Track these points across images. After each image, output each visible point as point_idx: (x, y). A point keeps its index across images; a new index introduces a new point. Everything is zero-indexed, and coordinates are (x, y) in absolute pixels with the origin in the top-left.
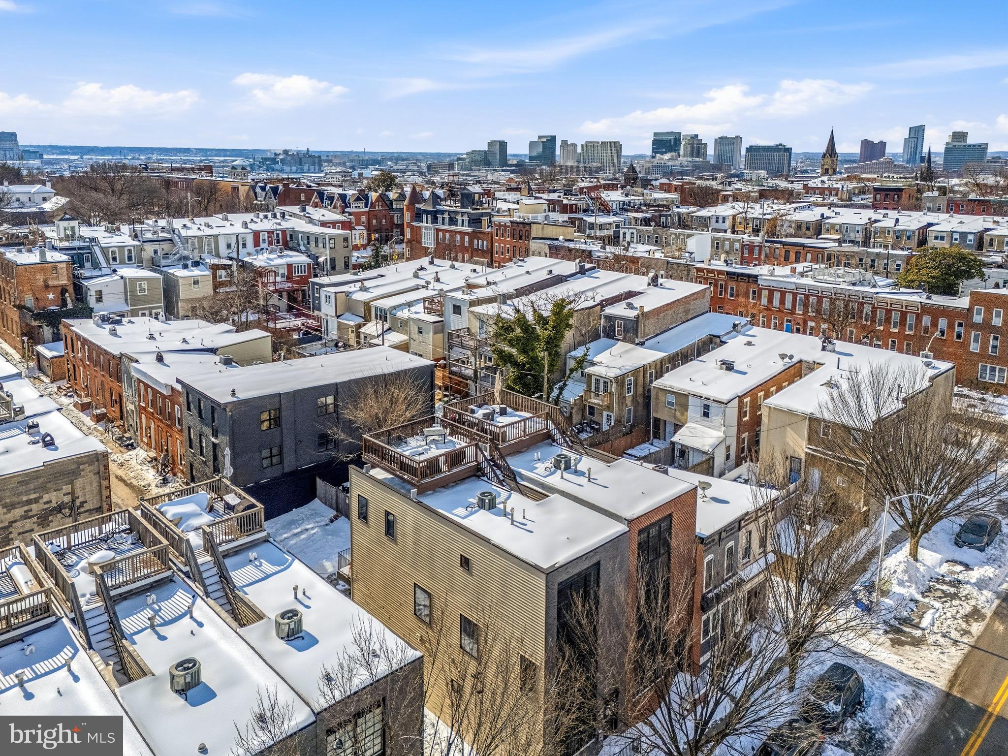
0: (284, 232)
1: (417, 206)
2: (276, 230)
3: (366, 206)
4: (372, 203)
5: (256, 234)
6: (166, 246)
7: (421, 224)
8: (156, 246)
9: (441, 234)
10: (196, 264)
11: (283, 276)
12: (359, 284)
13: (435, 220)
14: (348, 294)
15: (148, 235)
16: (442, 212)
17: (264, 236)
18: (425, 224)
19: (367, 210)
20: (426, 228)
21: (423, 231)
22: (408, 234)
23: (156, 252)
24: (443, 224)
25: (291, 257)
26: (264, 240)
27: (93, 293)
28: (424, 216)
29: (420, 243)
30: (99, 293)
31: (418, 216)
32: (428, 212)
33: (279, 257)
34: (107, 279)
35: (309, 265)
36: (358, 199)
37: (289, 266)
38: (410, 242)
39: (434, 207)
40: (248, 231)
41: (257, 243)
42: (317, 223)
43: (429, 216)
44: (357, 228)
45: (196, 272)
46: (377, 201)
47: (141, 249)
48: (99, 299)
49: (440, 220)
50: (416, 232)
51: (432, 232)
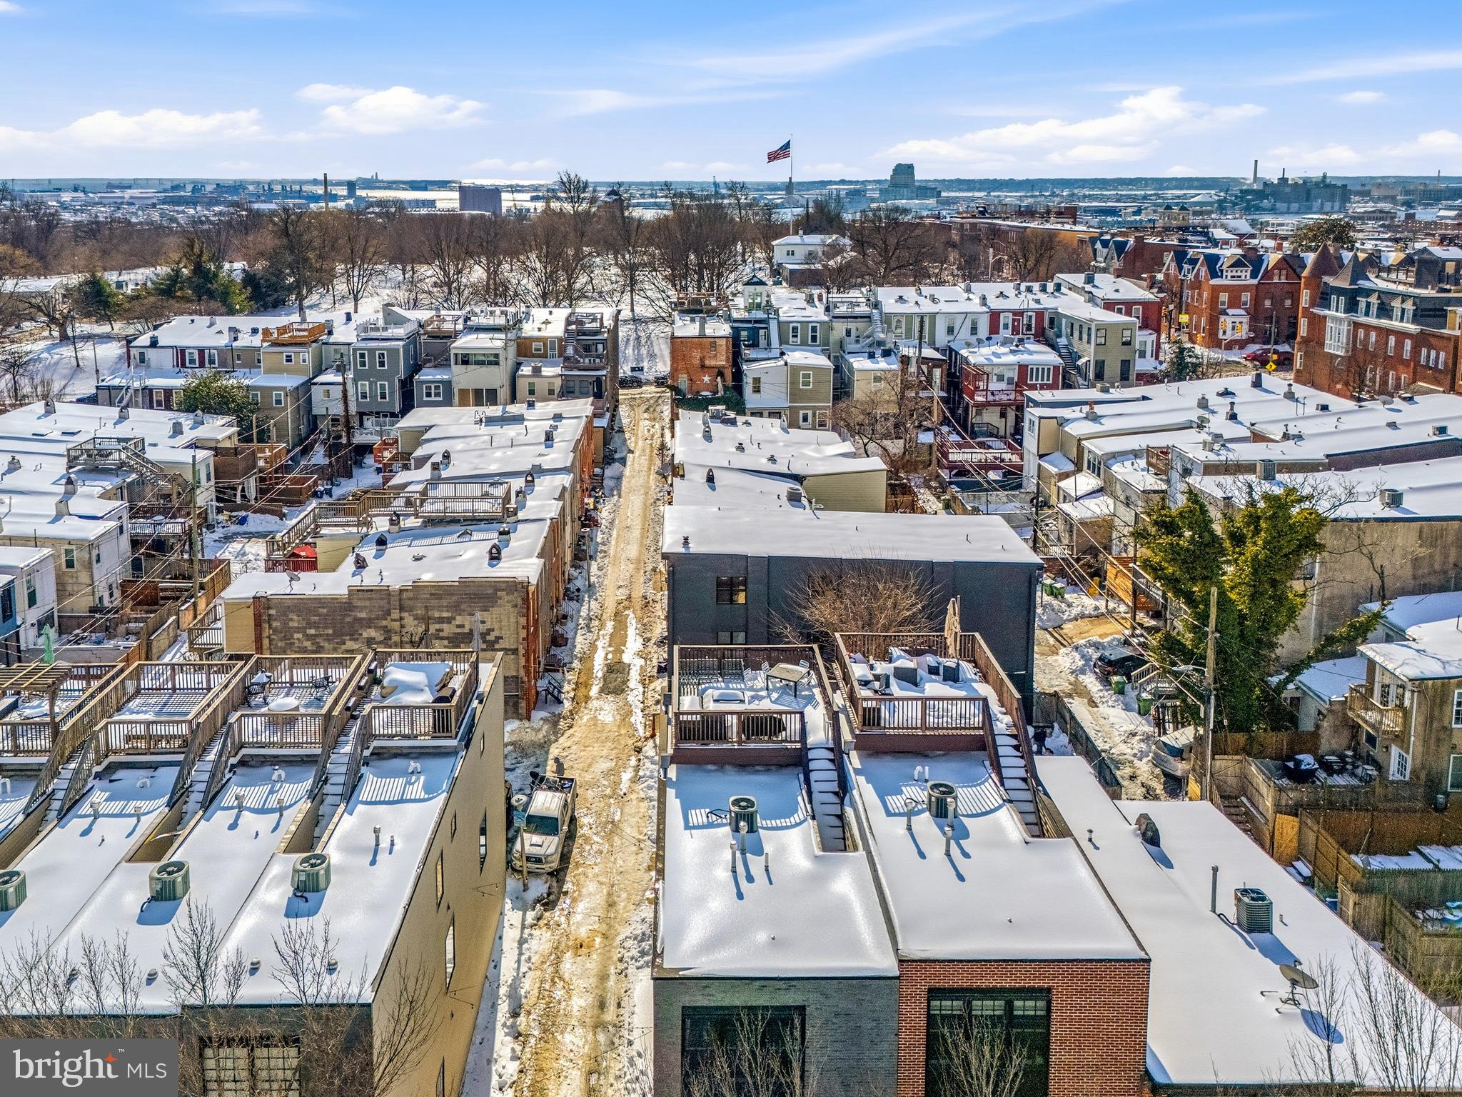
0: (1040, 314)
1: (1326, 279)
2: (1028, 310)
3: (1254, 276)
4: (1266, 271)
5: (995, 316)
6: (861, 324)
7: (1327, 312)
8: (852, 325)
9: (1361, 333)
10: (887, 354)
11: (1010, 381)
12: (1086, 408)
13: (1352, 307)
14: (1062, 422)
15: (843, 309)
16: (1368, 292)
17: (1007, 319)
18: (1332, 313)
19: (1255, 282)
20: (1334, 319)
21: (1329, 324)
22: (1303, 330)
23: (848, 333)
24: (1367, 314)
25: (1031, 353)
26: (1006, 326)
27: (750, 380)
28: (1334, 297)
29: (1322, 344)
30: (757, 381)
31: (1323, 297)
32: (1340, 291)
33: (1012, 352)
34: (772, 363)
35: (1056, 368)
36: (1238, 264)
37: (1023, 368)
38: (1306, 341)
39: (1353, 282)
40: (985, 309)
41: (994, 329)
42: (1099, 301)
43: (1342, 299)
44: (1230, 311)
45: (882, 364)
46: (1275, 267)
47: (828, 327)
48: (757, 390)
49: (1362, 305)
50: (1318, 324)
51: (1345, 327)
